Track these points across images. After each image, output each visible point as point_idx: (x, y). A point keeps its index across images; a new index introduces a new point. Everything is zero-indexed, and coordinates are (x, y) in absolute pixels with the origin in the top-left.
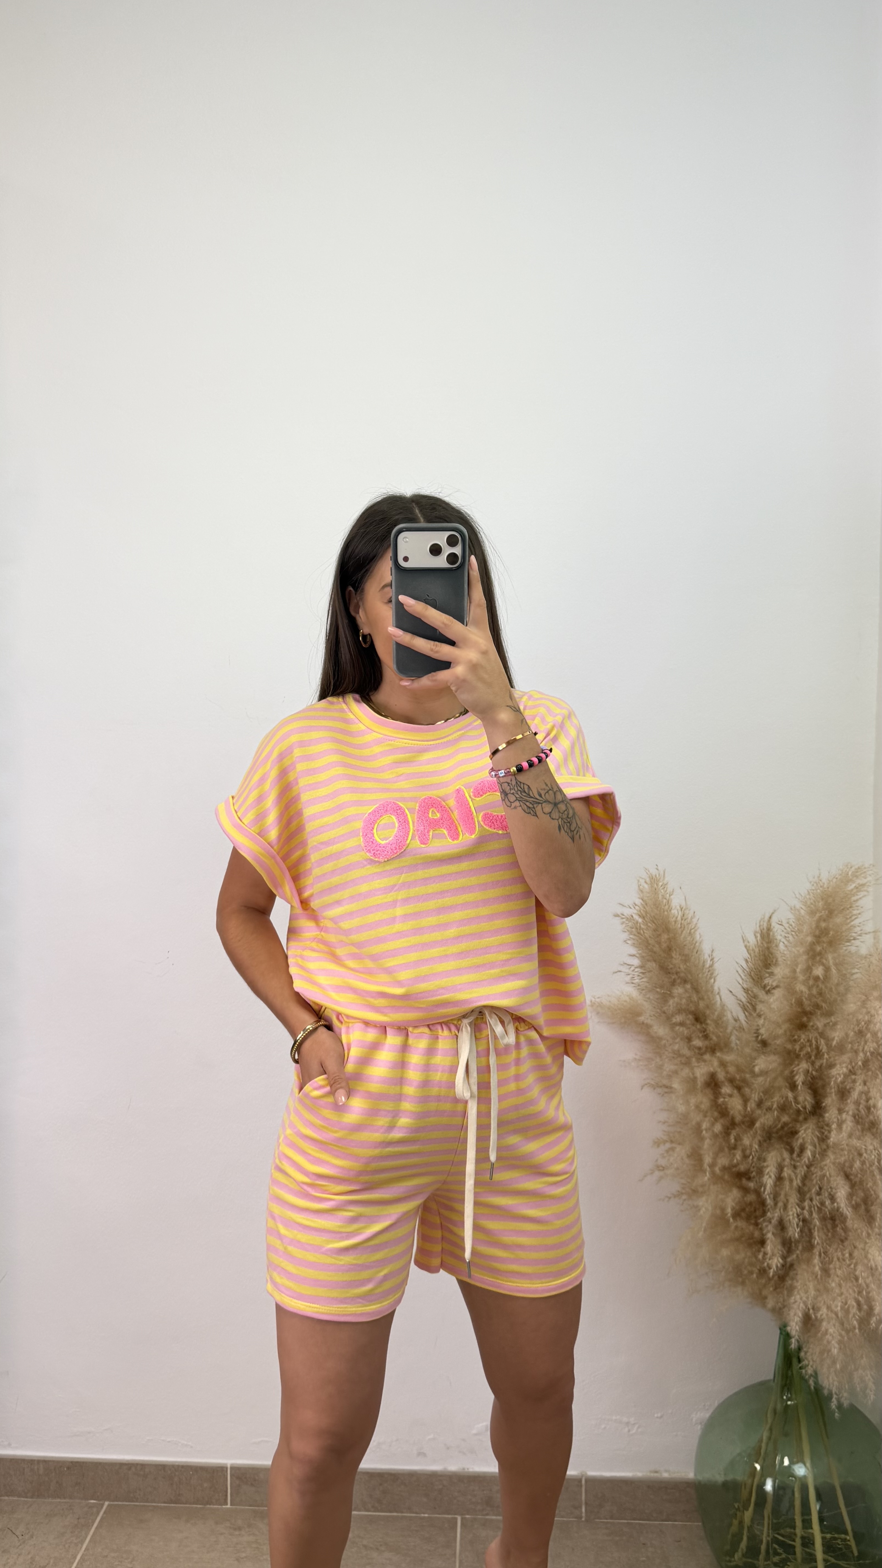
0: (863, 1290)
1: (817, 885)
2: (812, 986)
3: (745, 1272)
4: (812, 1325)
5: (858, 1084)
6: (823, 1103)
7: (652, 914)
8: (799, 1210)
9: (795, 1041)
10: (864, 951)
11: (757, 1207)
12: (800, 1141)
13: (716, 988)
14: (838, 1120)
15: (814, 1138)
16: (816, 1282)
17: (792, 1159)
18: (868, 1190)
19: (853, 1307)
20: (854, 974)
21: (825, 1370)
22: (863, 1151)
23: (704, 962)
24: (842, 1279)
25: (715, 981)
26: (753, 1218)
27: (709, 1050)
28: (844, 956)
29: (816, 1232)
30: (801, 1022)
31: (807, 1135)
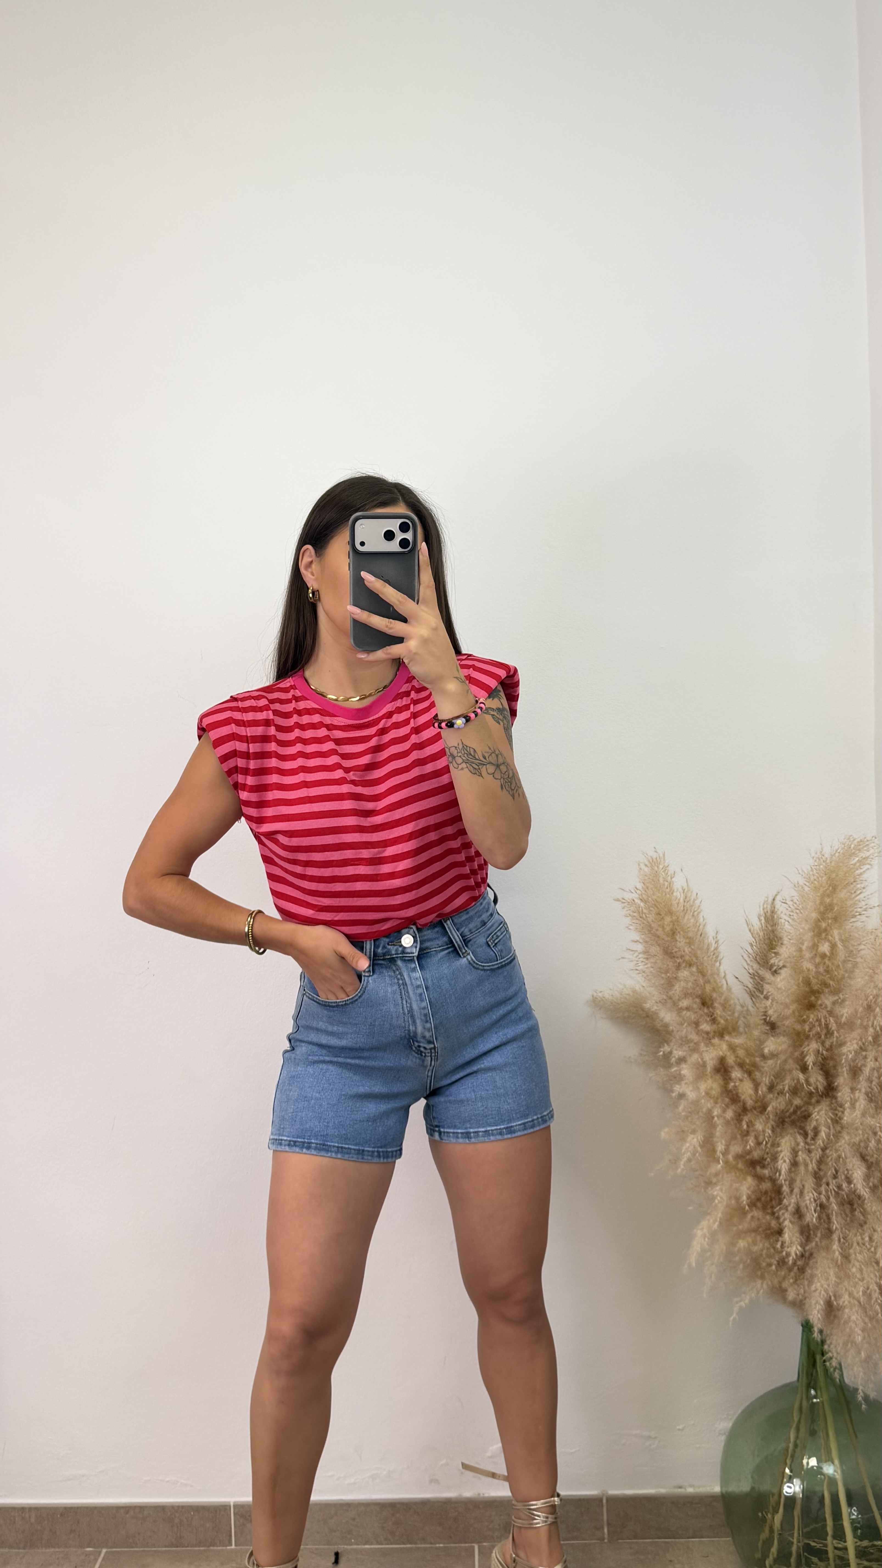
1: (819, 860)
2: (819, 964)
3: (763, 1264)
4: (835, 1316)
5: (869, 1060)
6: (834, 1083)
7: (655, 897)
8: (815, 1194)
10: (869, 926)
11: (773, 1194)
12: (815, 1123)
13: (721, 972)
14: (851, 1098)
15: (828, 1121)
16: (836, 1269)
17: (806, 1143)
19: (875, 1291)
20: (862, 949)
21: (849, 1361)
22: (878, 1129)
23: (708, 945)
24: (863, 1264)
25: (720, 963)
26: (769, 1206)
27: (717, 1034)
28: (849, 932)
29: (834, 1217)
30: (809, 1001)
31: (820, 1116)
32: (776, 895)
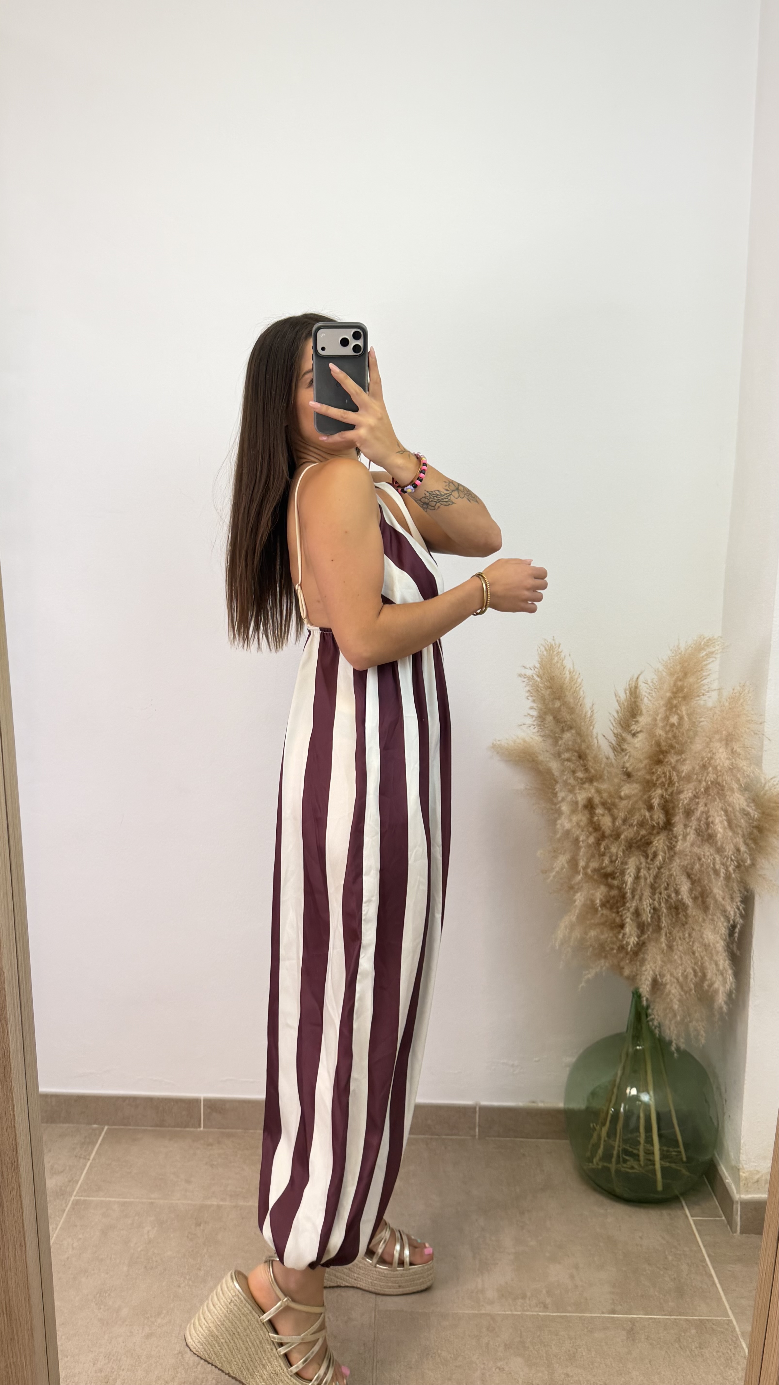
0: (698, 961)
1: (676, 652)
2: (669, 731)
3: (608, 949)
4: (658, 989)
5: (700, 806)
6: (672, 820)
7: (548, 676)
8: (651, 901)
9: (653, 773)
10: (710, 704)
11: (619, 899)
12: (654, 849)
13: (594, 733)
14: (684, 833)
15: (665, 847)
16: (662, 956)
17: (647, 863)
18: (705, 886)
19: (691, 973)
20: (702, 721)
21: (667, 1022)
22: (702, 856)
23: (585, 713)
24: (682, 953)
25: (593, 727)
26: (616, 907)
27: (588, 780)
28: (694, 708)
29: (663, 917)
30: (658, 759)
31: (659, 844)
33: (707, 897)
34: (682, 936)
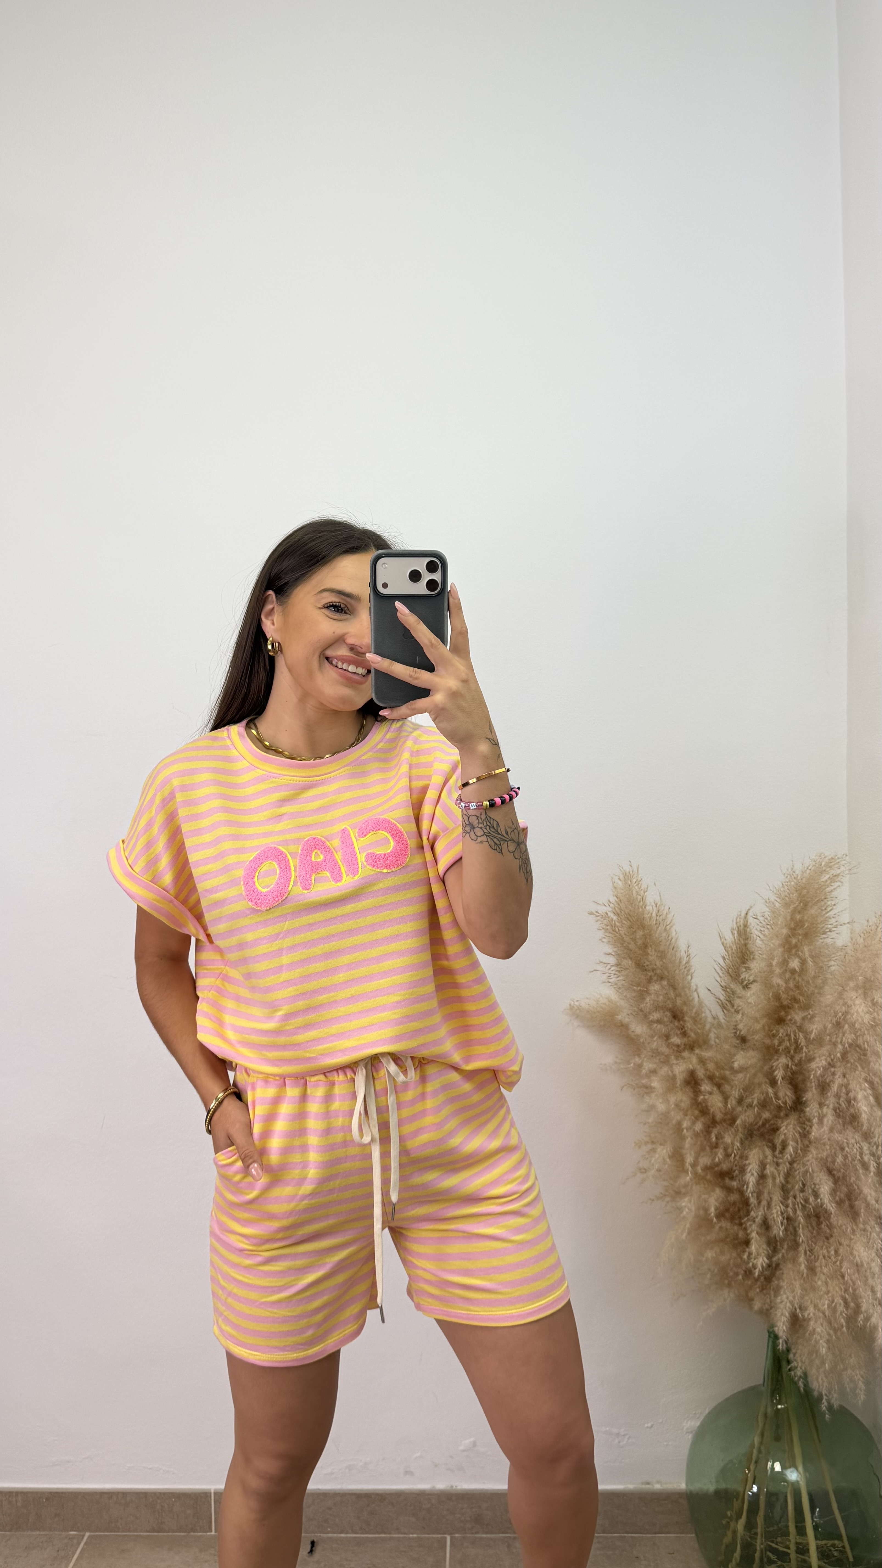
0: (849, 1288)
1: (791, 876)
2: (789, 979)
3: (731, 1274)
4: (801, 1326)
5: (837, 1076)
6: (804, 1097)
7: (627, 911)
8: (782, 1207)
10: (840, 943)
11: (741, 1206)
12: (783, 1137)
13: (693, 984)
14: (819, 1113)
15: (796, 1134)
16: (802, 1281)
17: (774, 1156)
18: (851, 1185)
19: (840, 1304)
20: (831, 966)
21: (814, 1371)
22: (845, 1145)
24: (828, 1277)
25: (692, 977)
26: (737, 1217)
27: (688, 1047)
28: (820, 948)
29: (801, 1230)
30: (779, 1016)
31: (788, 1131)
32: (749, 910)
33: (856, 1199)
34: (826, 1254)
